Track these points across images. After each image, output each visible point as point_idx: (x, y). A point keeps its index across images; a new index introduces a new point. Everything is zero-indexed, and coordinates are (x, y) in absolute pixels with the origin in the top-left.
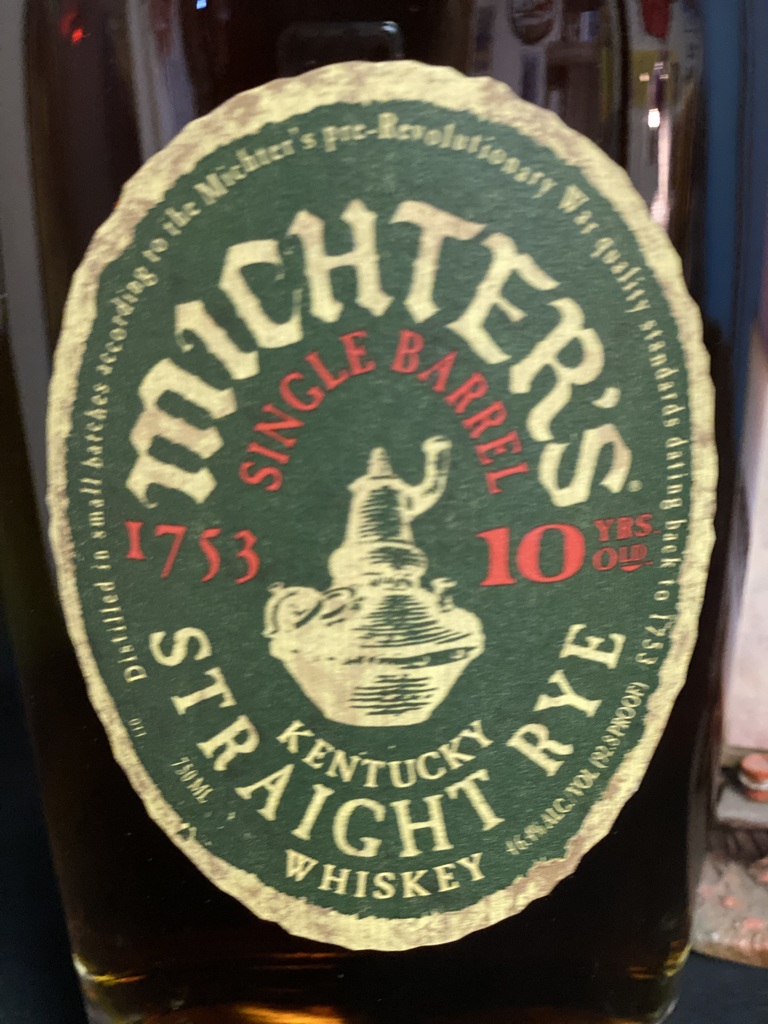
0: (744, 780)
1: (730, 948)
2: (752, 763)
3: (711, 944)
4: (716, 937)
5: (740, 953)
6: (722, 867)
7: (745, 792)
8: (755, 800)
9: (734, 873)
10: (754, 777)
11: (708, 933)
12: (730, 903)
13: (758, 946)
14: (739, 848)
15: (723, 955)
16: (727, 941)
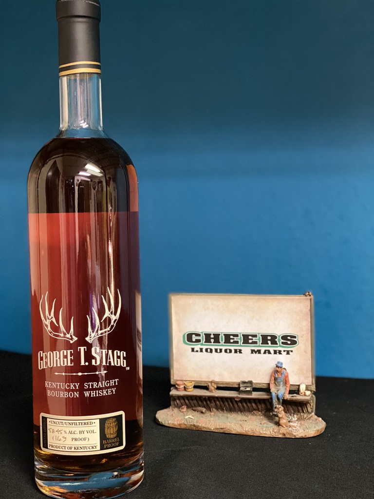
0: (177, 386)
1: (173, 424)
2: (178, 383)
3: (169, 423)
4: (170, 422)
5: (175, 425)
6: (174, 409)
7: (176, 389)
8: (179, 391)
9: (176, 410)
10: (178, 385)
11: (168, 421)
12: (174, 415)
13: (179, 423)
14: (177, 404)
15: (171, 426)
16: (172, 422)
